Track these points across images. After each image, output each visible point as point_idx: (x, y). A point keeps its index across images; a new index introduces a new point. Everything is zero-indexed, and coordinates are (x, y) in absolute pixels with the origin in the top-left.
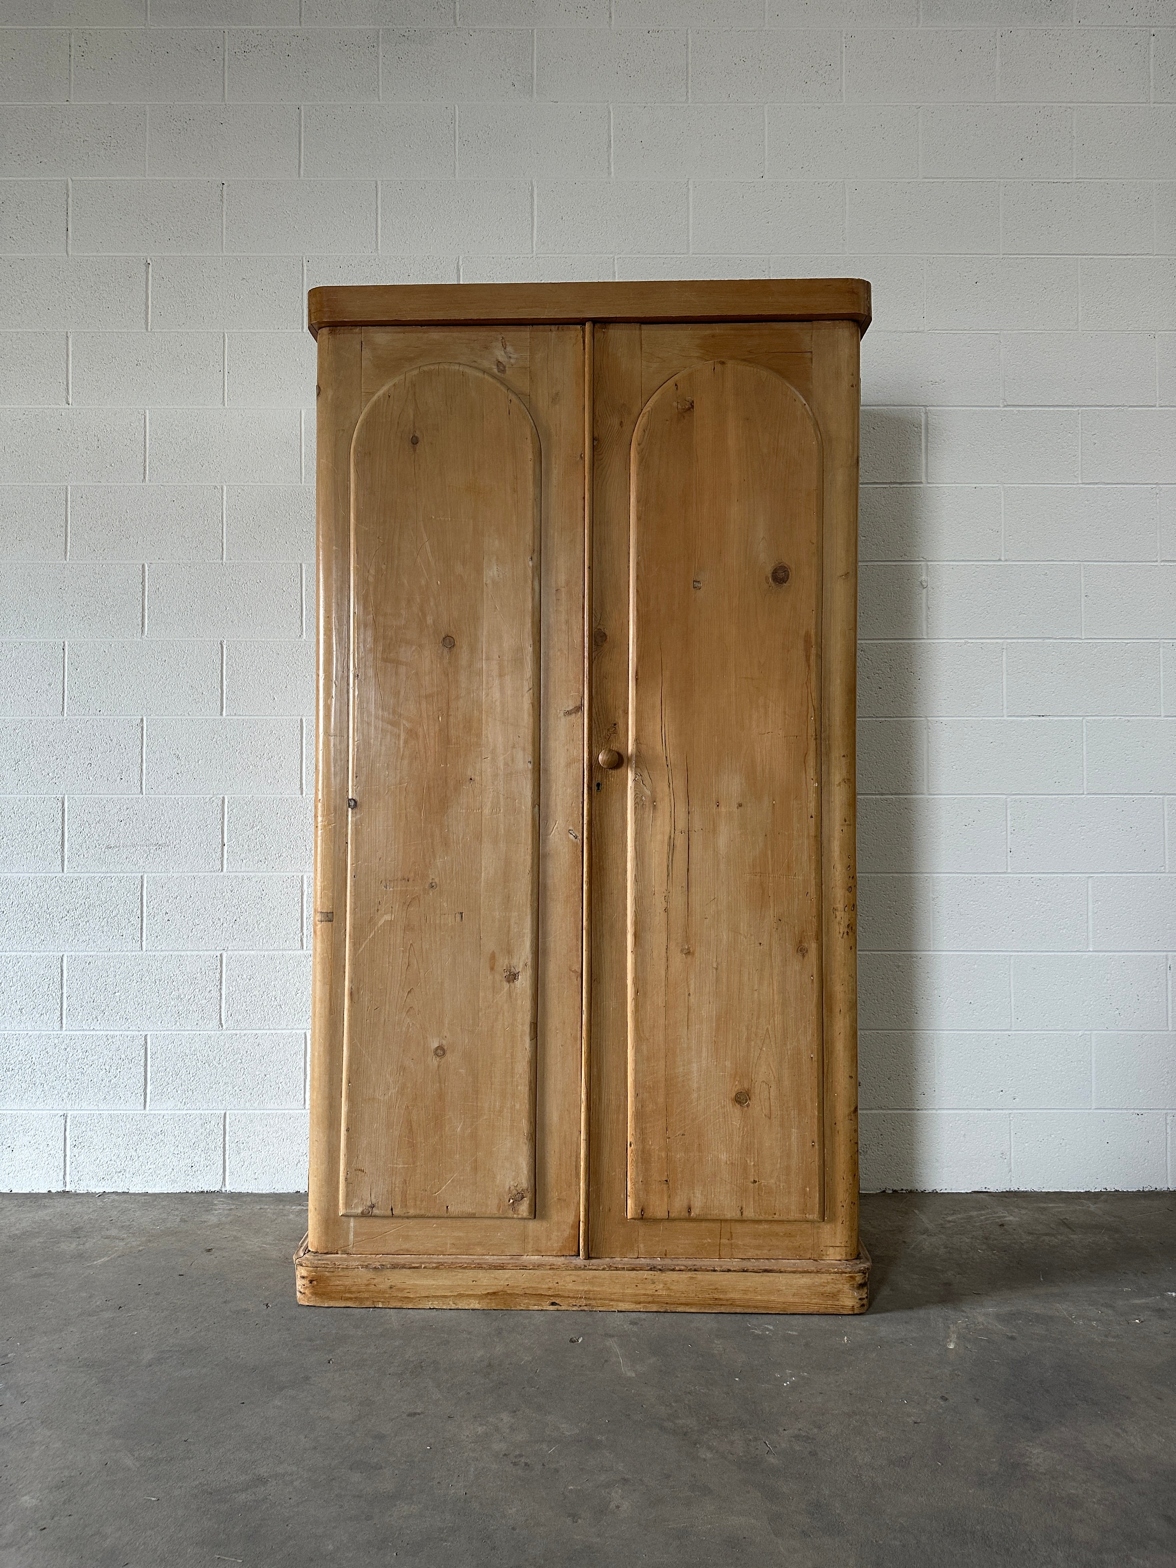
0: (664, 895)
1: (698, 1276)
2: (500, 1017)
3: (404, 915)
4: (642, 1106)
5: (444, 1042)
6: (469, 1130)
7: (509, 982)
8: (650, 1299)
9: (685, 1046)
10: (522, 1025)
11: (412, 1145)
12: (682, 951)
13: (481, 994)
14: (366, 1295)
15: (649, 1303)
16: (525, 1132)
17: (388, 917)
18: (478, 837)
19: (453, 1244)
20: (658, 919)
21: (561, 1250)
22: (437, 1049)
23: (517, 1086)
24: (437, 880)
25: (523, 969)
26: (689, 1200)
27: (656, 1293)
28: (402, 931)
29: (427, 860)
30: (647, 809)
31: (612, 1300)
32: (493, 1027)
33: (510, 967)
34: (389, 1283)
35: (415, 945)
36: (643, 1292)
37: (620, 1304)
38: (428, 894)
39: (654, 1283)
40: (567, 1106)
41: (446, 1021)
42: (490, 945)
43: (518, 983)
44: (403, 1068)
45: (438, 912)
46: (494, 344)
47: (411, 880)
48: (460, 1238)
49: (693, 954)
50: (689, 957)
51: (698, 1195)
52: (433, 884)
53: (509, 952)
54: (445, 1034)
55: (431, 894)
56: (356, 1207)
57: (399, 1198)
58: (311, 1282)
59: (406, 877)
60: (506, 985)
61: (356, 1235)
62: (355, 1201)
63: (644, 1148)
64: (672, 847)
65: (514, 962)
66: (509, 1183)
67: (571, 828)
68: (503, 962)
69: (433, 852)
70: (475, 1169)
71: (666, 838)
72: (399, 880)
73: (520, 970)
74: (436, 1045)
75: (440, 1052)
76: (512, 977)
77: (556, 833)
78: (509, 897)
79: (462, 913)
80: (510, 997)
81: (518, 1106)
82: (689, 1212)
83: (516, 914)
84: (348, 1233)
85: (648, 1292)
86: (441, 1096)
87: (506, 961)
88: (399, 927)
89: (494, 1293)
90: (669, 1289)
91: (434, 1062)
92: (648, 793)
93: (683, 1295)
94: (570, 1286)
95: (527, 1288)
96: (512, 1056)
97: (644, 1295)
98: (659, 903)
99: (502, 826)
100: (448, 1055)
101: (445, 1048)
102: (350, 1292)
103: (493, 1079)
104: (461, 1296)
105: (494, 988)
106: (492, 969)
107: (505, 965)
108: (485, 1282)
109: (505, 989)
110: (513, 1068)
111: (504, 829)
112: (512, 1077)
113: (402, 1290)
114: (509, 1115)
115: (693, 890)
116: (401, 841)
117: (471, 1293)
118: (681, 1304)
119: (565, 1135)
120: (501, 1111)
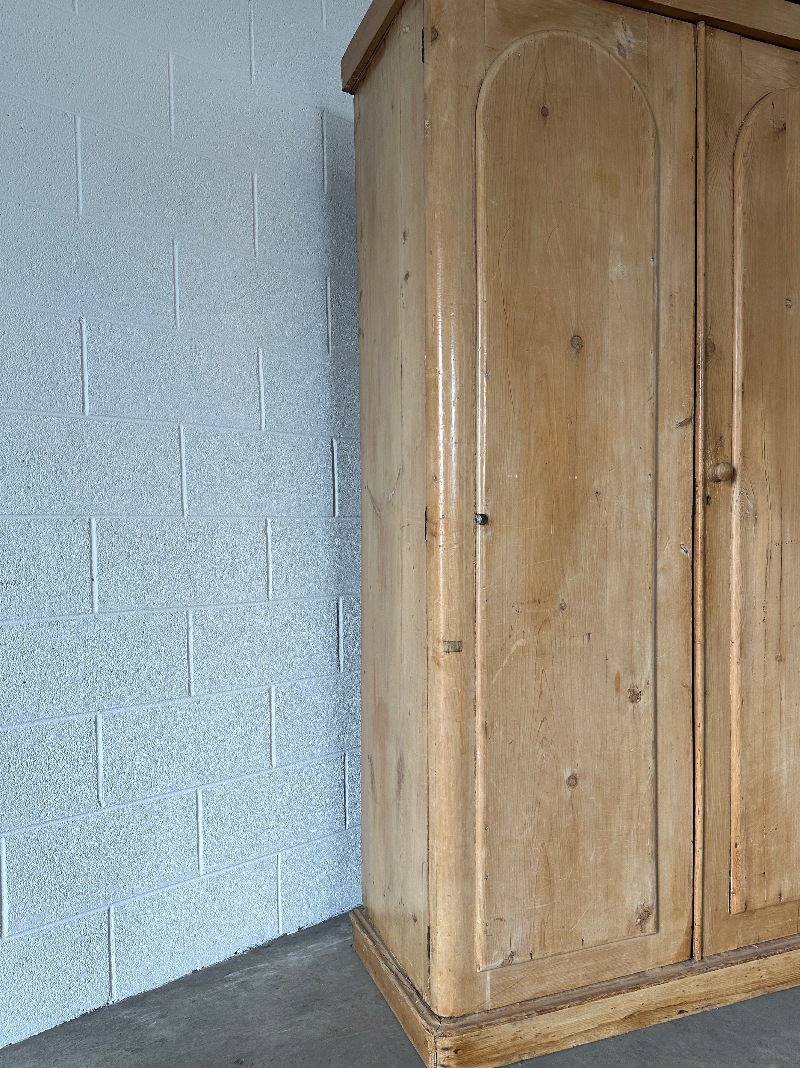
0: (763, 606)
1: (792, 955)
2: (626, 739)
3: (536, 639)
4: (746, 809)
5: (576, 771)
6: (601, 858)
7: (632, 702)
8: (757, 986)
9: (778, 747)
10: (646, 745)
11: (550, 883)
12: (776, 658)
13: (608, 717)
14: (512, 1051)
15: (756, 989)
16: (650, 850)
17: (520, 643)
18: (604, 554)
19: (585, 975)
20: (758, 630)
21: (676, 958)
22: (569, 779)
23: (642, 807)
24: (566, 601)
25: (645, 687)
26: (780, 886)
27: (761, 979)
28: (534, 658)
29: (557, 579)
30: (750, 523)
31: (728, 995)
32: (619, 750)
33: (634, 686)
34: (534, 1032)
35: (546, 671)
36: (751, 981)
37: (734, 996)
38: (558, 616)
39: (759, 970)
40: (681, 819)
41: (577, 748)
42: (616, 666)
43: (641, 703)
44: (539, 803)
45: (568, 634)
46: (615, 23)
47: (542, 602)
48: (590, 968)
49: (785, 660)
50: (782, 663)
51: (787, 881)
52: (563, 605)
53: (633, 672)
54: (577, 762)
55: (561, 616)
56: (496, 959)
57: (537, 940)
58: (456, 1052)
59: (537, 599)
60: (630, 706)
61: (492, 989)
62: (495, 953)
63: (747, 846)
64: (769, 559)
65: (637, 681)
66: (637, 903)
67: (682, 543)
68: (626, 683)
69: (563, 570)
70: (607, 895)
71: (765, 550)
72: (530, 602)
73: (642, 689)
74: (568, 774)
75: (573, 781)
76: (635, 697)
77: (669, 548)
78: (632, 615)
79: (589, 635)
80: (634, 718)
81: (643, 827)
82: (780, 898)
83: (638, 632)
84: (484, 990)
85: (756, 980)
86: (575, 827)
87: (630, 682)
88: (530, 653)
89: (631, 1016)
90: (771, 972)
91: (567, 792)
92: (751, 506)
93: (781, 975)
94: (694, 991)
95: (660, 1002)
96: (637, 777)
97: (752, 983)
98: (758, 614)
99: (625, 542)
100: (580, 783)
101: (577, 777)
102: (497, 1052)
103: (621, 803)
104: (601, 1026)
105: (619, 709)
106: (617, 690)
107: (629, 686)
108: (623, 1007)
109: (630, 710)
110: (638, 789)
111: (627, 544)
112: (638, 798)
113: (546, 1036)
114: (636, 836)
115: (784, 599)
116: (532, 559)
117: (611, 1021)
118: (781, 984)
119: (680, 847)
120: (628, 834)
